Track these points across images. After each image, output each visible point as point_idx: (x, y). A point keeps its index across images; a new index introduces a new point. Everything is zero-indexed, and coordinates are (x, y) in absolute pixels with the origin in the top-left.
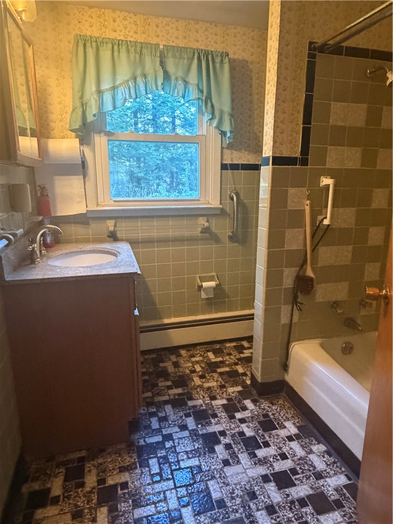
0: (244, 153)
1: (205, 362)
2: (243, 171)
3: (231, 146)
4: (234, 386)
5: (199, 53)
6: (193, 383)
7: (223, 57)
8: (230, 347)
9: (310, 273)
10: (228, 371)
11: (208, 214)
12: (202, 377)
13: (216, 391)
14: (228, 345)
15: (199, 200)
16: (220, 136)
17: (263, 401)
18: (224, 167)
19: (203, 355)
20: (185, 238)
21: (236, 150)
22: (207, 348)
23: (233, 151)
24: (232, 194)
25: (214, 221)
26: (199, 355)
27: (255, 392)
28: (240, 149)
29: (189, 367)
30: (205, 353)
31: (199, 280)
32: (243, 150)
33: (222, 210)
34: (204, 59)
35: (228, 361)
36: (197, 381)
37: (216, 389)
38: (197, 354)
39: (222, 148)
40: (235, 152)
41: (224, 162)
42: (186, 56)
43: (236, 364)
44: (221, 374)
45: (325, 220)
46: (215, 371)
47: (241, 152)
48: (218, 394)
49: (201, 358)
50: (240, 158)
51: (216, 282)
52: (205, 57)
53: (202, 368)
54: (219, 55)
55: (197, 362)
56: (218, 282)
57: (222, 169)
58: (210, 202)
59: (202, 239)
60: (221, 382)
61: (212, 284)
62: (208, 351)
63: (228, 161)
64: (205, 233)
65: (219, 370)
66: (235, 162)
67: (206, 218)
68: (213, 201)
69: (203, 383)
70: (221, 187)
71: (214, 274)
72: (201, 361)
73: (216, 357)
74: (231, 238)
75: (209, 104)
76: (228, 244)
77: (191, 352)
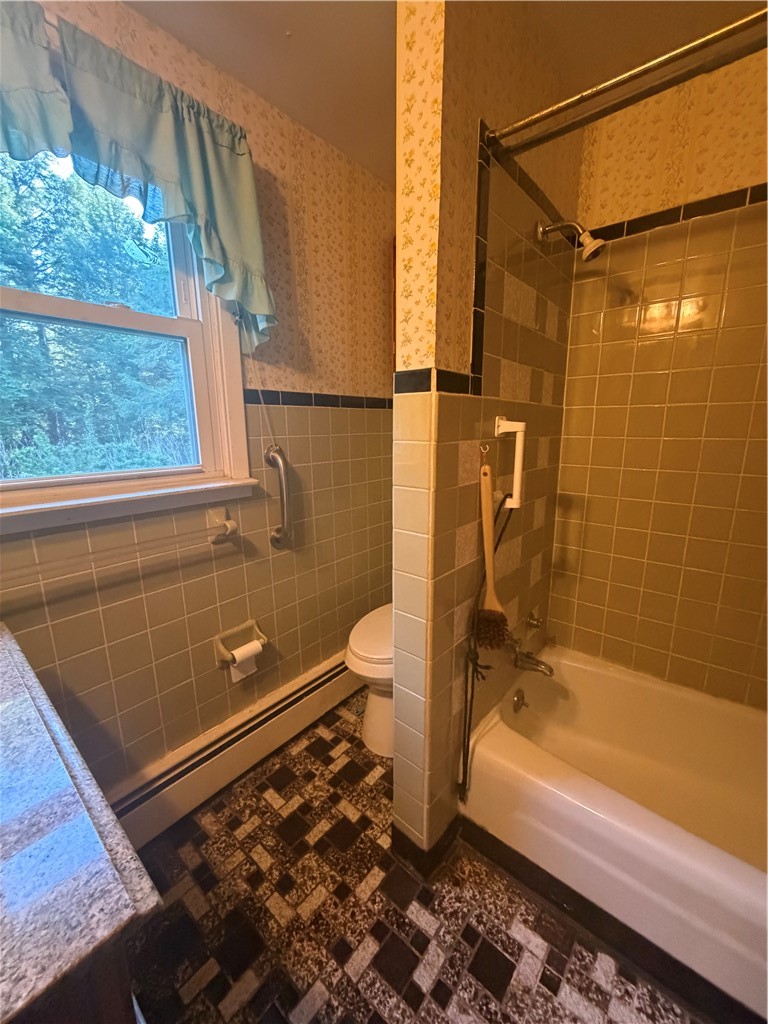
0: (285, 371)
1: (272, 827)
2: (286, 406)
3: (260, 354)
4: (365, 876)
5: (175, 99)
6: (271, 923)
7: (234, 137)
8: (300, 754)
9: (492, 603)
10: (331, 830)
11: (225, 500)
12: (285, 886)
13: (335, 917)
14: (295, 750)
15: (201, 472)
16: (236, 328)
17: (438, 885)
18: (250, 397)
19: (258, 808)
20: (179, 564)
21: (269, 363)
22: (256, 779)
23: (265, 365)
24: (272, 454)
25: (239, 512)
26: (248, 812)
27: (412, 868)
28: (277, 362)
29: (240, 865)
30: (259, 800)
31: (222, 648)
32: (283, 364)
33: (255, 488)
34: (190, 120)
35: (316, 798)
36: (279, 909)
37: (332, 911)
38: (242, 812)
39: (242, 355)
40: (268, 368)
41: (250, 387)
42: (138, 90)
43: (335, 799)
44: (321, 847)
45: (508, 500)
46: (304, 848)
47: (280, 368)
48: (345, 925)
49: (256, 820)
50: (278, 381)
51: (262, 640)
52: (192, 115)
53: (272, 851)
54: (226, 127)
55: (253, 838)
56: (264, 639)
57: (245, 402)
58: (227, 472)
59: (217, 558)
60: (334, 881)
61: (254, 646)
62: (262, 788)
63: (255, 385)
64: (222, 542)
65: (312, 838)
66: (271, 388)
67: (222, 510)
68: (234, 472)
69: (295, 906)
70: (248, 440)
71: (250, 622)
72: (259, 827)
73: (288, 798)
74: (275, 542)
75: (215, 242)
76: (272, 554)
77: (227, 812)
